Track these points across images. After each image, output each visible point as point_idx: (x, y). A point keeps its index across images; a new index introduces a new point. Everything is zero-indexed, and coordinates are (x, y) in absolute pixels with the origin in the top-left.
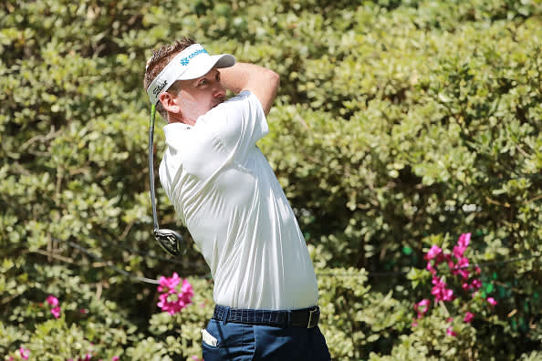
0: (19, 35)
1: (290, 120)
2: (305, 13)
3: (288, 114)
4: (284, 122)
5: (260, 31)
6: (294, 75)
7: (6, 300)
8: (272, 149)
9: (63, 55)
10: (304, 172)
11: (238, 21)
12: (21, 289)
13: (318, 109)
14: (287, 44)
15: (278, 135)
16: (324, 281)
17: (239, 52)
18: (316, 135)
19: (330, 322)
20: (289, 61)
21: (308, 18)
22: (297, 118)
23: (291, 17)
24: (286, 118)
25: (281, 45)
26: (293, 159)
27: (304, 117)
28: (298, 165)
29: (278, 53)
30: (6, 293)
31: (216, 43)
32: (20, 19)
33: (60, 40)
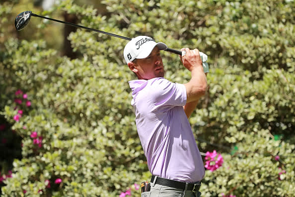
0: (143, 26)
1: (278, 77)
2: (288, 24)
3: (277, 74)
4: (275, 78)
5: (265, 31)
6: (281, 55)
7: (128, 159)
8: (268, 91)
9: (165, 37)
10: (283, 104)
11: (254, 26)
12: (137, 154)
13: (292, 72)
14: (278, 38)
15: (271, 84)
16: (291, 160)
17: (254, 41)
18: (291, 85)
19: (292, 180)
20: (279, 48)
21: (290, 26)
22: (282, 76)
23: (281, 26)
24: (276, 76)
25: (275, 39)
26: (278, 97)
27: (285, 76)
28: (280, 100)
29: (274, 43)
30: (129, 156)
31: (242, 36)
32: (144, 18)
33: (164, 30)
